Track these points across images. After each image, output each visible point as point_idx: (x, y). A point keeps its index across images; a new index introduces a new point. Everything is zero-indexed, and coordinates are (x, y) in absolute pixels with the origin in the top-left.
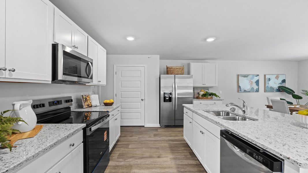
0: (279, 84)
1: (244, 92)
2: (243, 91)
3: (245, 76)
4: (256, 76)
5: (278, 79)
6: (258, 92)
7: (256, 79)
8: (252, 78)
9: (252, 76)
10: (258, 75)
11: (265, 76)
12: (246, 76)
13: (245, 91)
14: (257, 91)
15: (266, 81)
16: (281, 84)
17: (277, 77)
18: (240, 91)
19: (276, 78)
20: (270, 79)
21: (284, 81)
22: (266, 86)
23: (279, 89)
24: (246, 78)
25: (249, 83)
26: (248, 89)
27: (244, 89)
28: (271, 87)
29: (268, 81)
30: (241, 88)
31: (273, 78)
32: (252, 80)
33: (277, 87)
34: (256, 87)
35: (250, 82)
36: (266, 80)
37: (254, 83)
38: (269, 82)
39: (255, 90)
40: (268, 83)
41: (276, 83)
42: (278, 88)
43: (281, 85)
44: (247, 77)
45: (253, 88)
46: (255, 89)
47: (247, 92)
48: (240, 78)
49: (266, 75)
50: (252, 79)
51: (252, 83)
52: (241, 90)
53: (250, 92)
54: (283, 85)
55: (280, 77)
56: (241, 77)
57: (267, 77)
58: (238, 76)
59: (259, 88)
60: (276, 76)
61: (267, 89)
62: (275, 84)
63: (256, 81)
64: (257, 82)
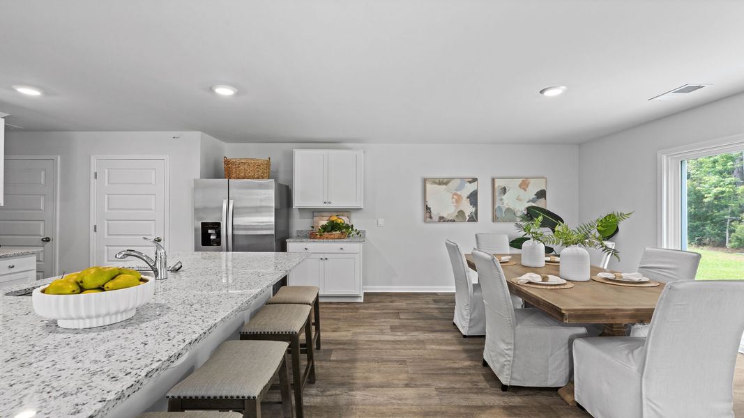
0: (528, 202)
1: (439, 221)
2: (436, 218)
3: (442, 182)
4: (470, 182)
5: (527, 189)
6: (474, 221)
7: (470, 188)
8: (461, 187)
9: (459, 181)
10: (475, 180)
11: (493, 180)
12: (445, 181)
13: (442, 219)
14: (473, 218)
15: (497, 194)
16: (533, 201)
17: (524, 185)
18: (428, 219)
19: (520, 186)
20: (505, 189)
21: (542, 194)
22: (496, 207)
23: (528, 213)
24: (444, 186)
25: (453, 198)
26: (449, 215)
27: (439, 214)
28: (508, 210)
29: (500, 194)
30: (430, 212)
31: (513, 186)
32: (459, 193)
33: (523, 209)
34: (468, 210)
35: (455, 197)
36: (498, 191)
37: (465, 198)
38: (504, 197)
39: (468, 218)
40: (501, 200)
41: (520, 200)
42: (526, 213)
43: (534, 205)
44: (446, 184)
45: (461, 213)
46: (467, 215)
47: (448, 221)
48: (429, 186)
49: (496, 180)
50: (460, 190)
51: (458, 200)
52: (431, 217)
53: (454, 221)
54: (540, 204)
55: (531, 183)
56: (432, 184)
57: (499, 183)
58: (425, 180)
59: (476, 211)
60: (520, 181)
61: (498, 214)
62: (518, 201)
63: (469, 194)
64: (473, 198)
